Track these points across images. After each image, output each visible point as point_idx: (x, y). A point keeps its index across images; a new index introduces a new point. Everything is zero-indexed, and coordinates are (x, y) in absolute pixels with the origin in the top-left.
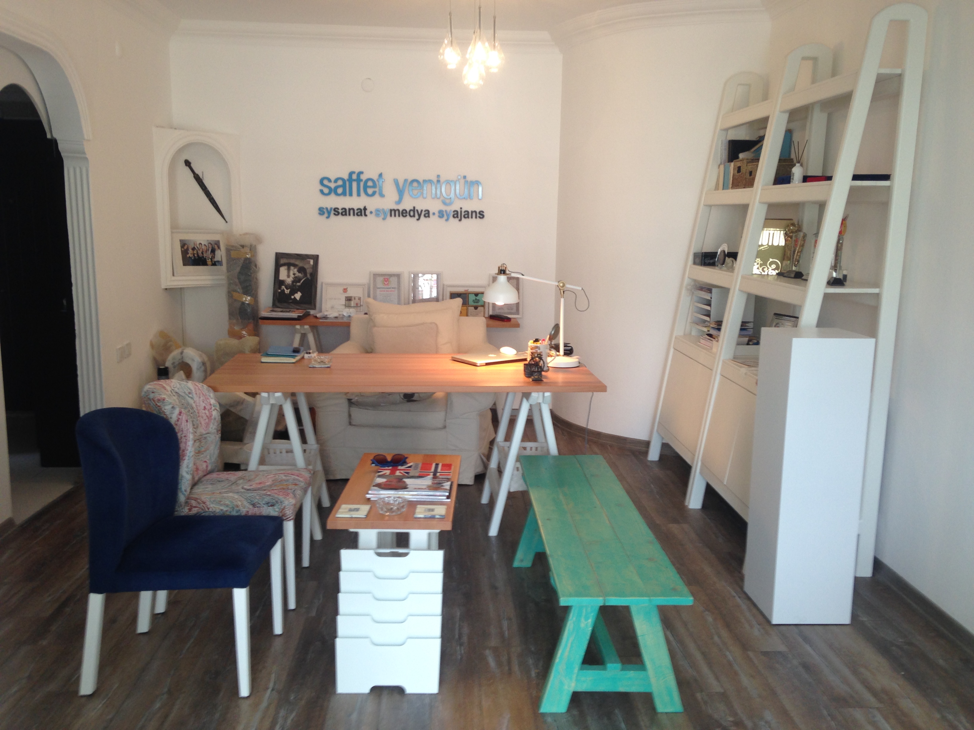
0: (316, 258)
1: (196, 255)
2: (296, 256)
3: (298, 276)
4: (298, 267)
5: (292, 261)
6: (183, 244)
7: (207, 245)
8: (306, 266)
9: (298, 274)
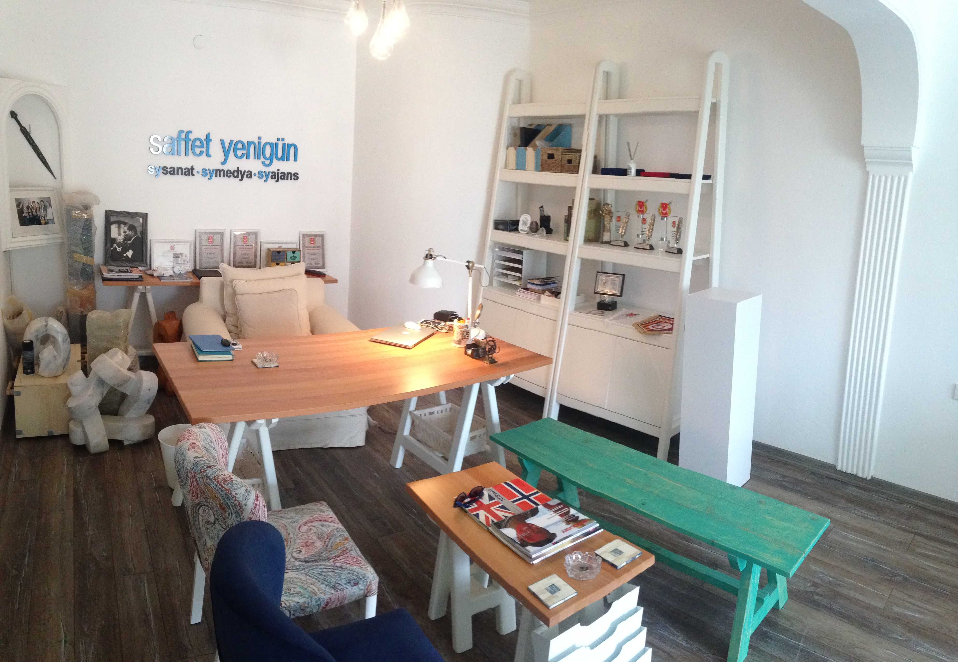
0: (145, 216)
1: (30, 214)
2: (125, 213)
3: (129, 234)
4: (128, 225)
5: (122, 219)
6: (19, 202)
7: (40, 203)
8: (136, 225)
9: (128, 232)
